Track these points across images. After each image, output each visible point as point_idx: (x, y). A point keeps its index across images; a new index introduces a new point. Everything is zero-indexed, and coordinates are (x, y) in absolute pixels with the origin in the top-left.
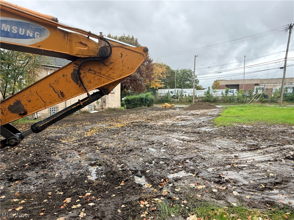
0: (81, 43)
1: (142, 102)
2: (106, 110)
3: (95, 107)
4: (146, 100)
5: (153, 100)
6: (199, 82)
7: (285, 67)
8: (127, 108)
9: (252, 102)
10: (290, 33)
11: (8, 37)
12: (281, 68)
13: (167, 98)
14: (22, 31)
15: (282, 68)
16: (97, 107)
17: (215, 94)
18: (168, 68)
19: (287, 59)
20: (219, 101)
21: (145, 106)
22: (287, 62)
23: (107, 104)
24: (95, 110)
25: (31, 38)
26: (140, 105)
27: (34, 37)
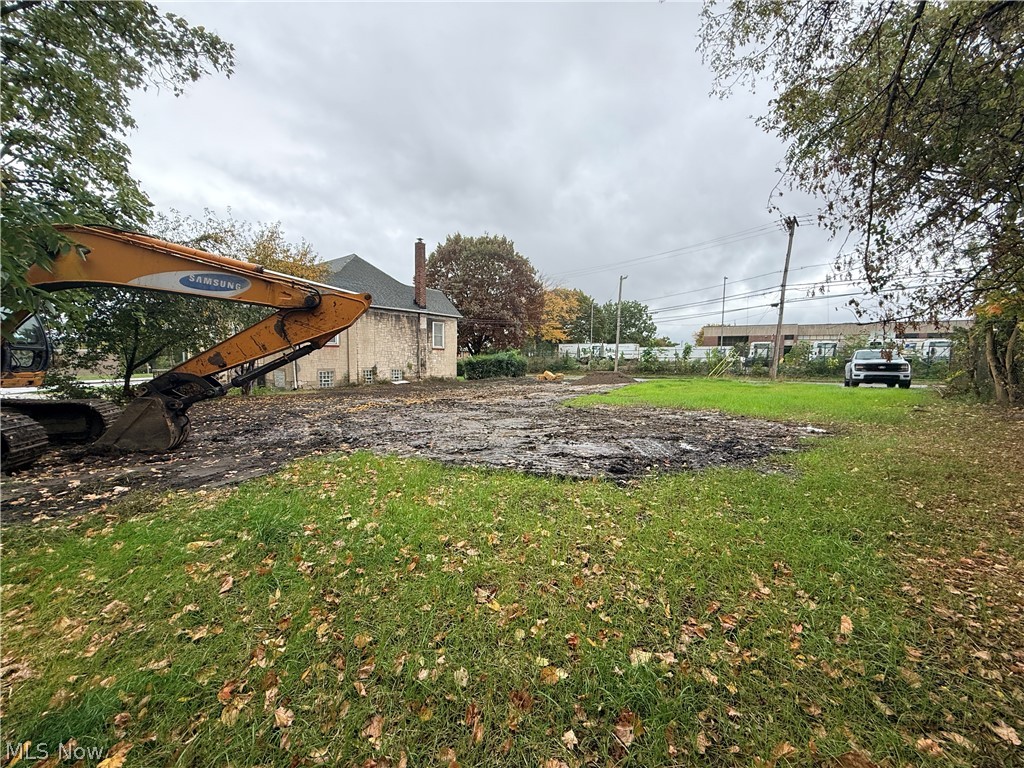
0: (284, 293)
1: (502, 368)
2: (426, 381)
3: (403, 373)
4: (509, 363)
5: (524, 365)
6: (655, 329)
7: (782, 303)
8: (469, 378)
9: (715, 373)
10: (791, 235)
11: (209, 290)
12: (773, 305)
13: (566, 362)
14: (223, 284)
15: (776, 305)
16: (407, 375)
17: (663, 356)
18: (583, 299)
19: (787, 288)
20: (669, 370)
21: (507, 375)
22: (786, 293)
23: (428, 370)
24: (404, 379)
25: (231, 289)
26: (496, 374)
27: (235, 289)
